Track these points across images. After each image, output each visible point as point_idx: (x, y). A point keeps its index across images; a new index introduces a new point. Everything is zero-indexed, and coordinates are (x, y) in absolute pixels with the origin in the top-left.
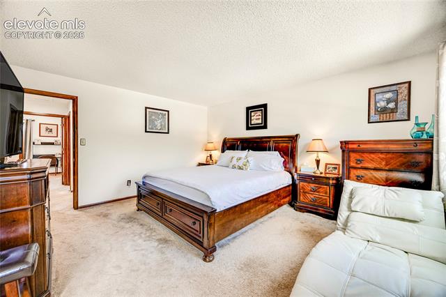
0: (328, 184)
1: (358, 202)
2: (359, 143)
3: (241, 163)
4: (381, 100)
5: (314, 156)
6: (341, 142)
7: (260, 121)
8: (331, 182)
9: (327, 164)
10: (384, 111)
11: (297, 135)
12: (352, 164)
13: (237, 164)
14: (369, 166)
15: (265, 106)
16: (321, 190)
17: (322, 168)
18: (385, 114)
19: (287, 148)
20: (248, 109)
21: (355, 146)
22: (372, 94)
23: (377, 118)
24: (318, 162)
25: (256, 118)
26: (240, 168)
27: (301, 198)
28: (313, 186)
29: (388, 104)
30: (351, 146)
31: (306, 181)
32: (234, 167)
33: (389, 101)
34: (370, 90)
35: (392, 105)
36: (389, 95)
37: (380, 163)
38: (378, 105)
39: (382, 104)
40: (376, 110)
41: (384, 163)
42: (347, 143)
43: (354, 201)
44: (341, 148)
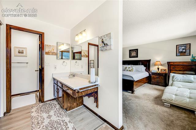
0: (163, 76)
1: (175, 78)
2: (174, 62)
3: (130, 69)
4: (181, 49)
5: (157, 67)
6: (167, 62)
7: (135, 55)
8: (164, 75)
9: (161, 69)
10: (182, 52)
11: (150, 60)
12: (171, 69)
13: (129, 69)
14: (177, 69)
15: (137, 50)
16: (160, 77)
17: (160, 70)
18: (182, 53)
19: (147, 64)
20: (130, 51)
21: (172, 64)
22: (178, 47)
23: (179, 54)
24: (158, 69)
25: (134, 54)
26: (130, 71)
27: (153, 80)
28: (157, 76)
29: (183, 50)
30: (171, 63)
31: (155, 75)
32: (127, 70)
33: (183, 49)
34: (177, 46)
35: (184, 51)
36: (183, 48)
37: (181, 68)
38: (180, 50)
39: (181, 50)
40: (179, 52)
41: (182, 69)
42: (170, 62)
43: (174, 78)
44: (167, 64)
